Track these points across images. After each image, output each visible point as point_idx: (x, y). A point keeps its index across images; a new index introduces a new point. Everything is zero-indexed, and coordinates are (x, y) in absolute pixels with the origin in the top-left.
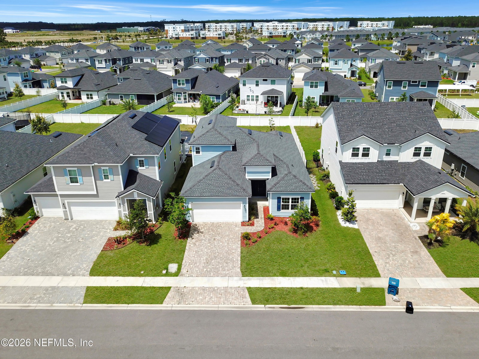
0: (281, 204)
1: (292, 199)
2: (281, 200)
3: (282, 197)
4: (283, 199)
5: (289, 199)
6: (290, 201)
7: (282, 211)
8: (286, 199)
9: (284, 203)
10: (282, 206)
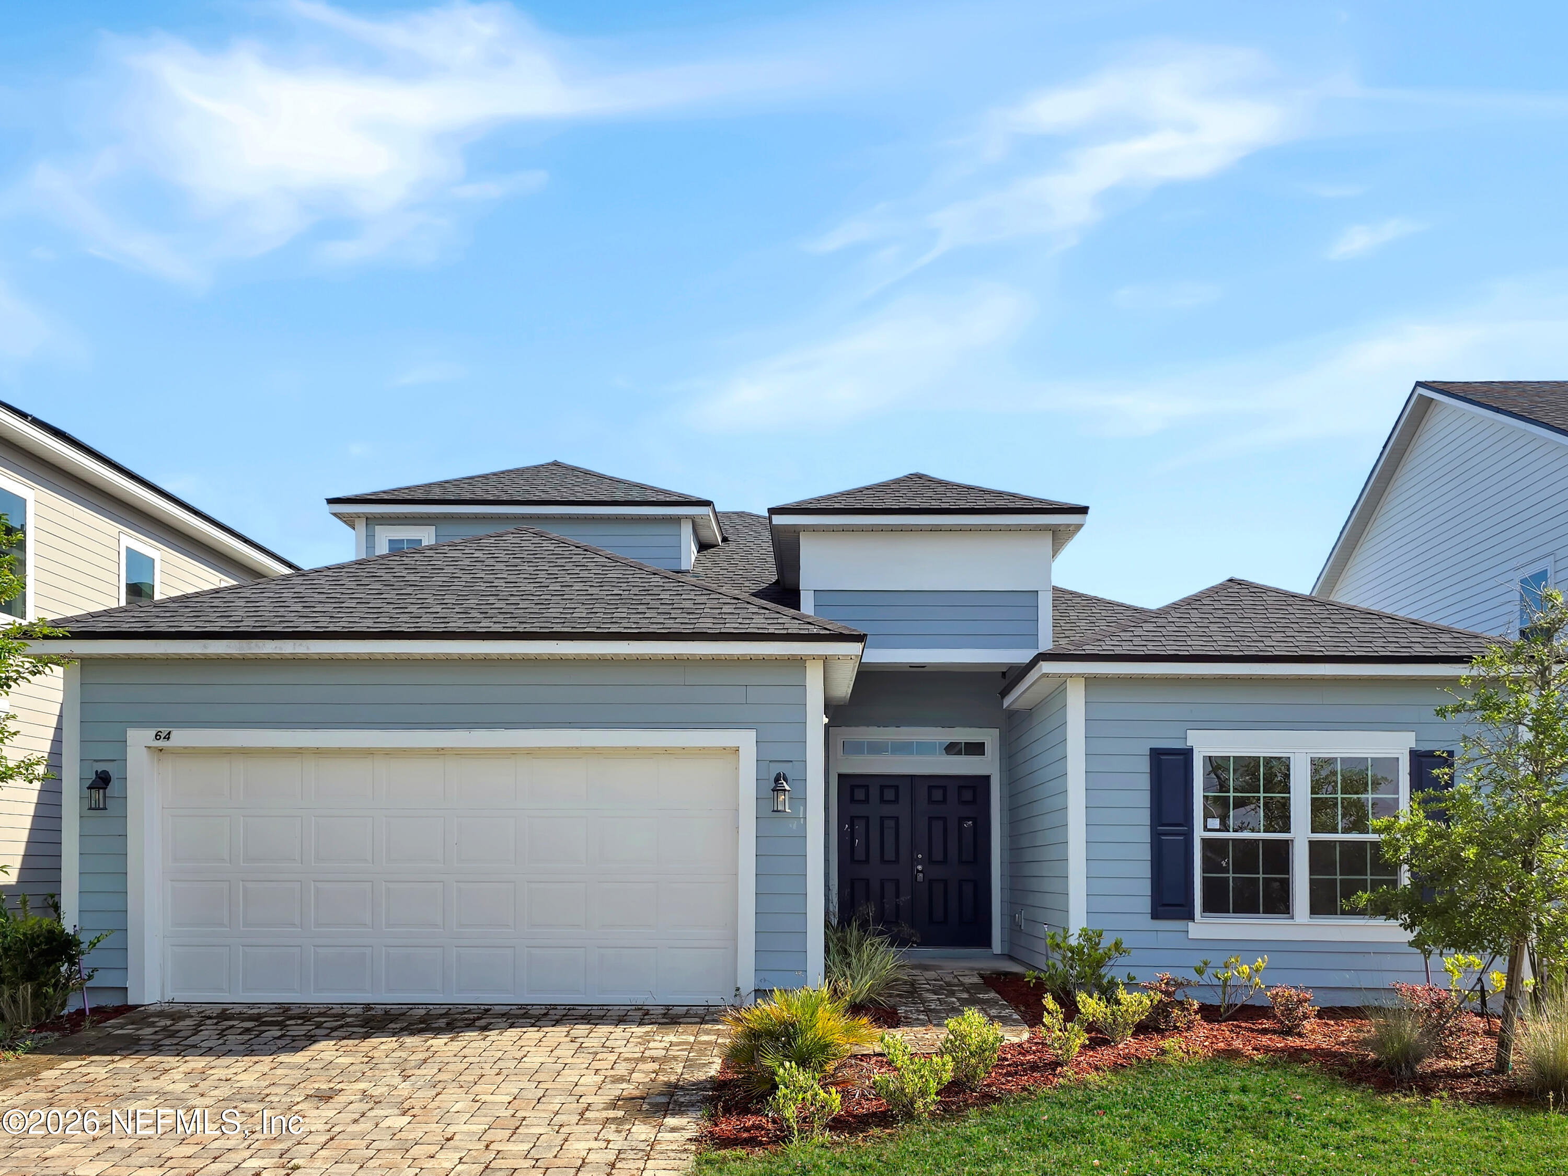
0: (1199, 833)
1: (1323, 771)
2: (1199, 782)
3: (1206, 744)
4: (1217, 770)
5: (1279, 771)
6: (1301, 793)
7: (1207, 925)
8: (1247, 768)
9: (1225, 828)
10: (1204, 871)
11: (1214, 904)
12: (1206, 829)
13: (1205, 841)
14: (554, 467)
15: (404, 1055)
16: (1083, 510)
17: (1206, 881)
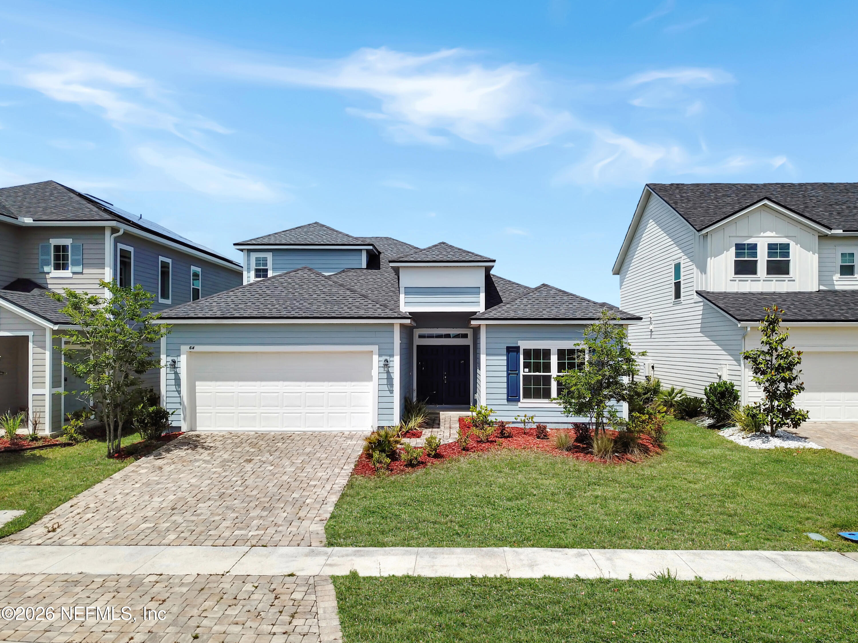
0: (522, 373)
1: (561, 353)
2: (522, 357)
3: (524, 345)
4: (527, 353)
5: (547, 353)
6: (554, 360)
7: (525, 403)
8: (537, 352)
9: (530, 372)
10: (524, 385)
11: (527, 395)
12: (524, 372)
13: (524, 376)
14: (315, 225)
15: (270, 448)
16: (494, 261)
17: (524, 389)
